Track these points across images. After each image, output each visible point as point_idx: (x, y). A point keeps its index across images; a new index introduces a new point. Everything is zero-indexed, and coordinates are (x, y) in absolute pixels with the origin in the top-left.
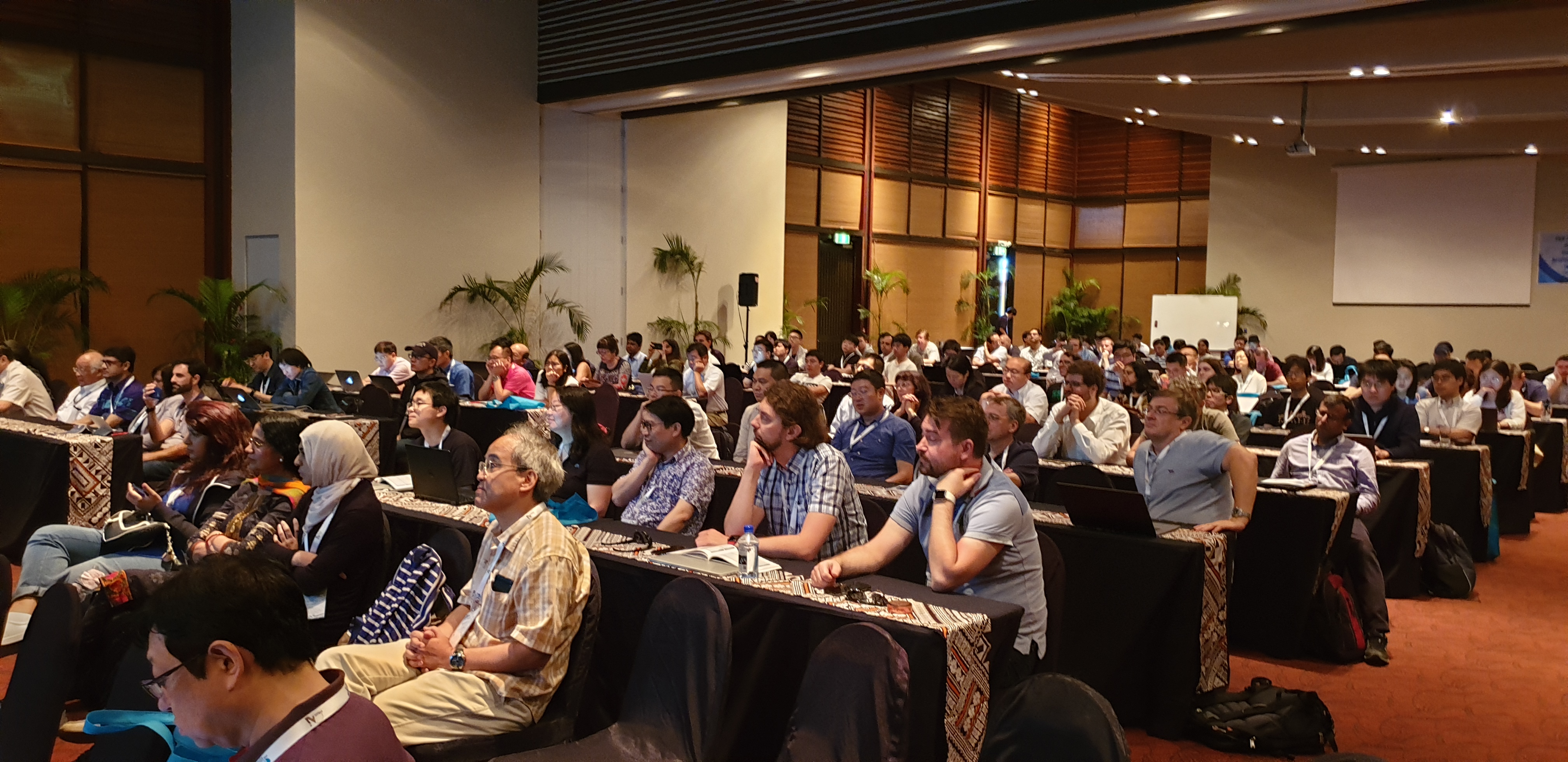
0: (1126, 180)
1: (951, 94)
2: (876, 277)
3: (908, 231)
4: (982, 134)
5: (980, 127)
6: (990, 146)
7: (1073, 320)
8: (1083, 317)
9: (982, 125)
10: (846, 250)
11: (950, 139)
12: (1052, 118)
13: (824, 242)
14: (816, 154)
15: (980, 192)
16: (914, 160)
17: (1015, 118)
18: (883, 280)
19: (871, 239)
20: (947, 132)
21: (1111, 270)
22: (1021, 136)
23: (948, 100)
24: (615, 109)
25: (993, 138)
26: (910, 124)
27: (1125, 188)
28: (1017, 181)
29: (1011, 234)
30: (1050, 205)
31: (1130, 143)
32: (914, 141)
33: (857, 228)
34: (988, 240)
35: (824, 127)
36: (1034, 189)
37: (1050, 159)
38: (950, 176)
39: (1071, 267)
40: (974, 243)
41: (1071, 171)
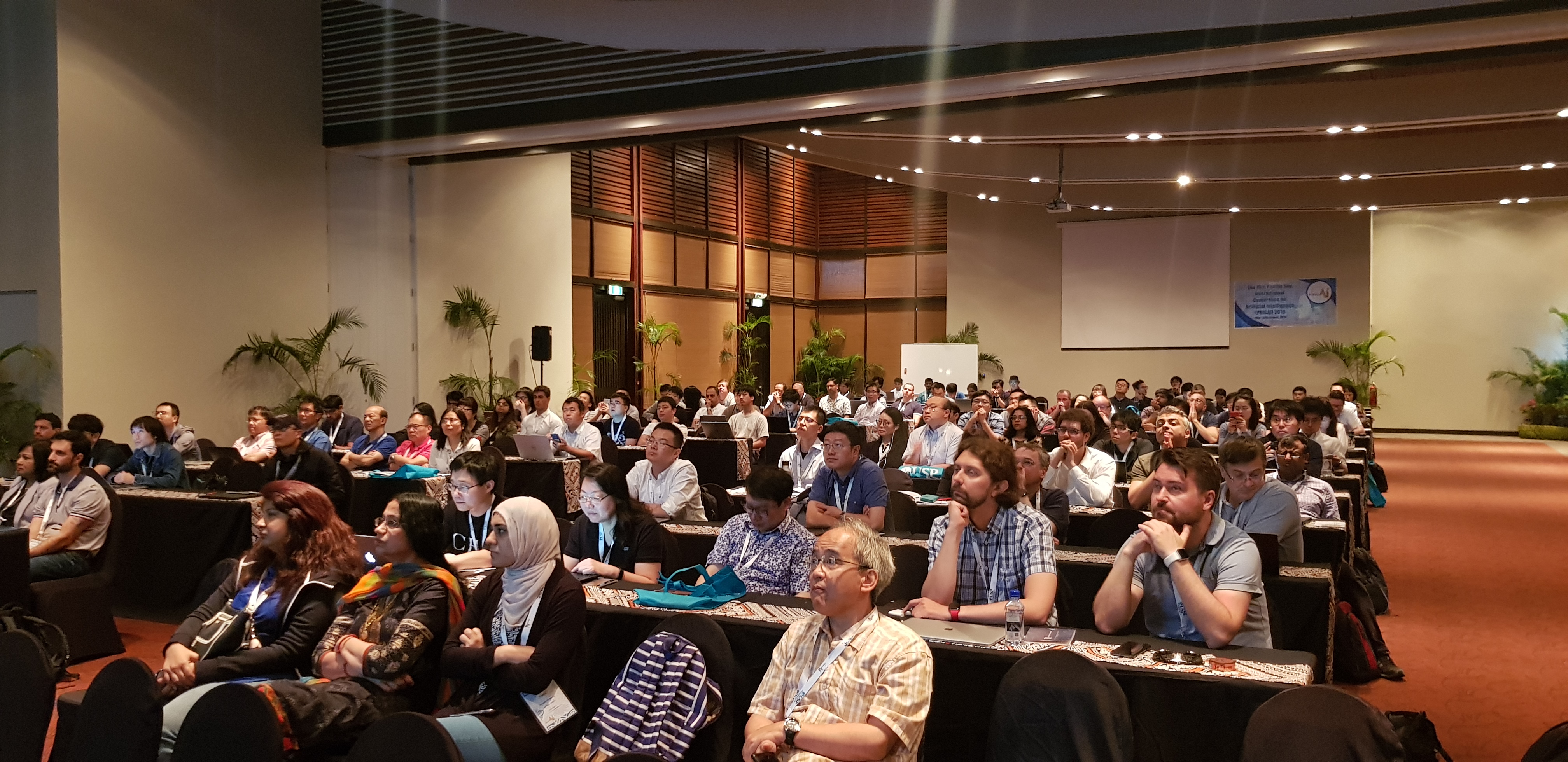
0: (865, 234)
1: (709, 148)
2: (649, 329)
3: (675, 283)
5: (735, 182)
6: (745, 201)
7: (824, 369)
8: (831, 366)
9: (737, 179)
10: (617, 301)
11: (710, 193)
12: (796, 175)
13: (597, 293)
14: (588, 204)
15: (737, 245)
16: (678, 212)
17: (765, 173)
18: (656, 333)
19: (642, 291)
20: (706, 185)
21: (856, 320)
22: (771, 191)
23: (706, 154)
24: (403, 155)
26: (673, 176)
27: (865, 242)
28: (768, 235)
29: (766, 286)
30: (797, 258)
31: (868, 200)
32: (678, 194)
33: (627, 279)
34: (746, 292)
35: (595, 177)
36: (783, 242)
37: (796, 214)
38: (711, 228)
39: (817, 316)
40: (734, 294)
41: (814, 225)
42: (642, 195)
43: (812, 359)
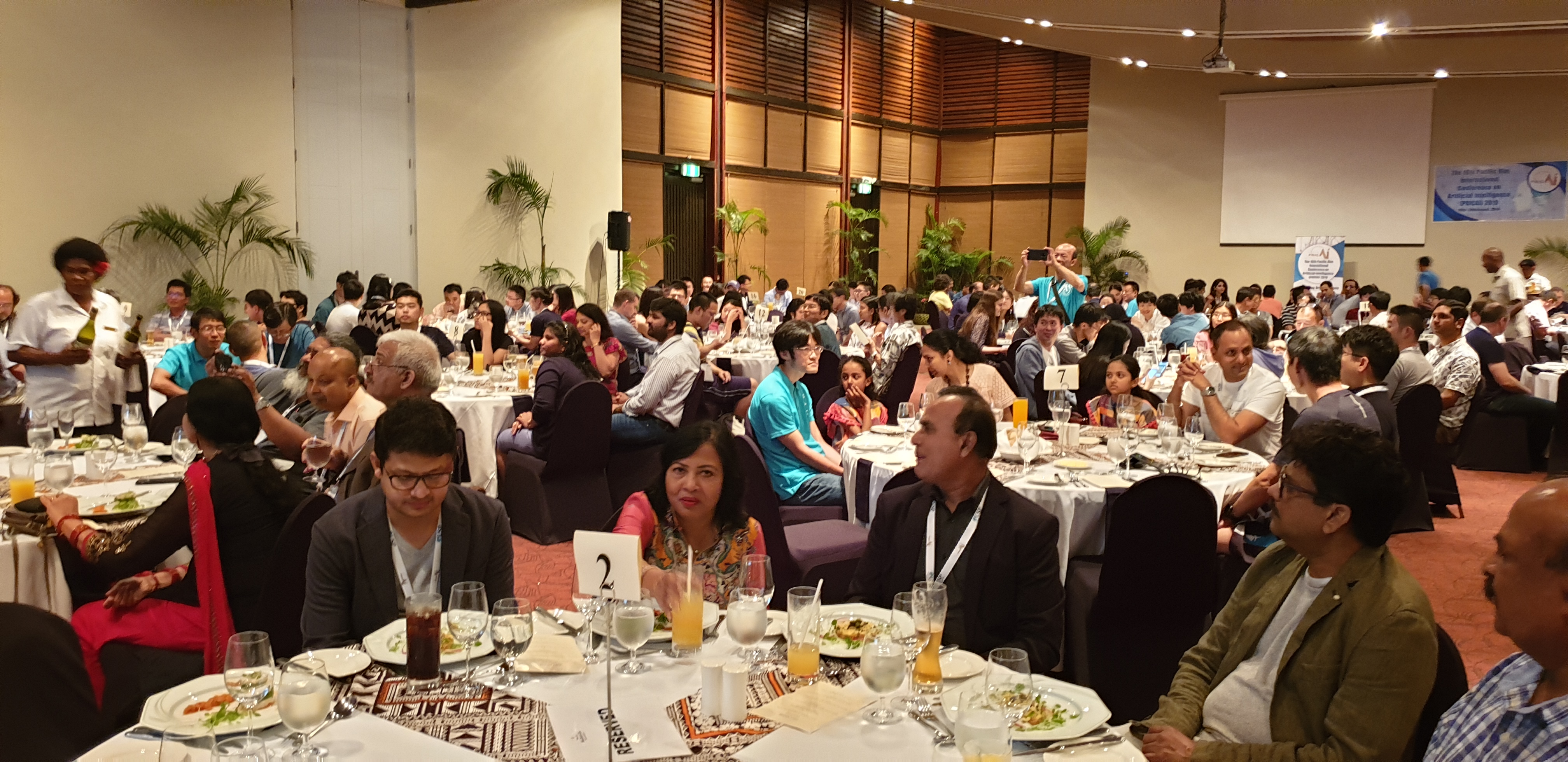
0: (995, 110)
1: (810, 6)
2: (730, 216)
3: (765, 164)
4: (843, 54)
5: (841, 47)
6: (852, 70)
9: (843, 44)
10: (695, 183)
11: (809, 59)
12: (916, 40)
13: (671, 174)
14: (658, 68)
15: (842, 121)
16: (770, 81)
17: (879, 38)
18: (738, 219)
19: (724, 172)
20: (805, 49)
21: (979, 208)
22: (885, 59)
23: (806, 12)
25: (856, 61)
26: (764, 38)
27: (994, 119)
28: (880, 110)
29: (875, 168)
30: (915, 137)
31: (1000, 70)
32: (770, 59)
33: (707, 158)
34: (851, 175)
35: (666, 36)
36: (898, 119)
37: (915, 86)
38: (810, 101)
39: (935, 205)
40: (837, 178)
41: (937, 100)
42: (725, 60)
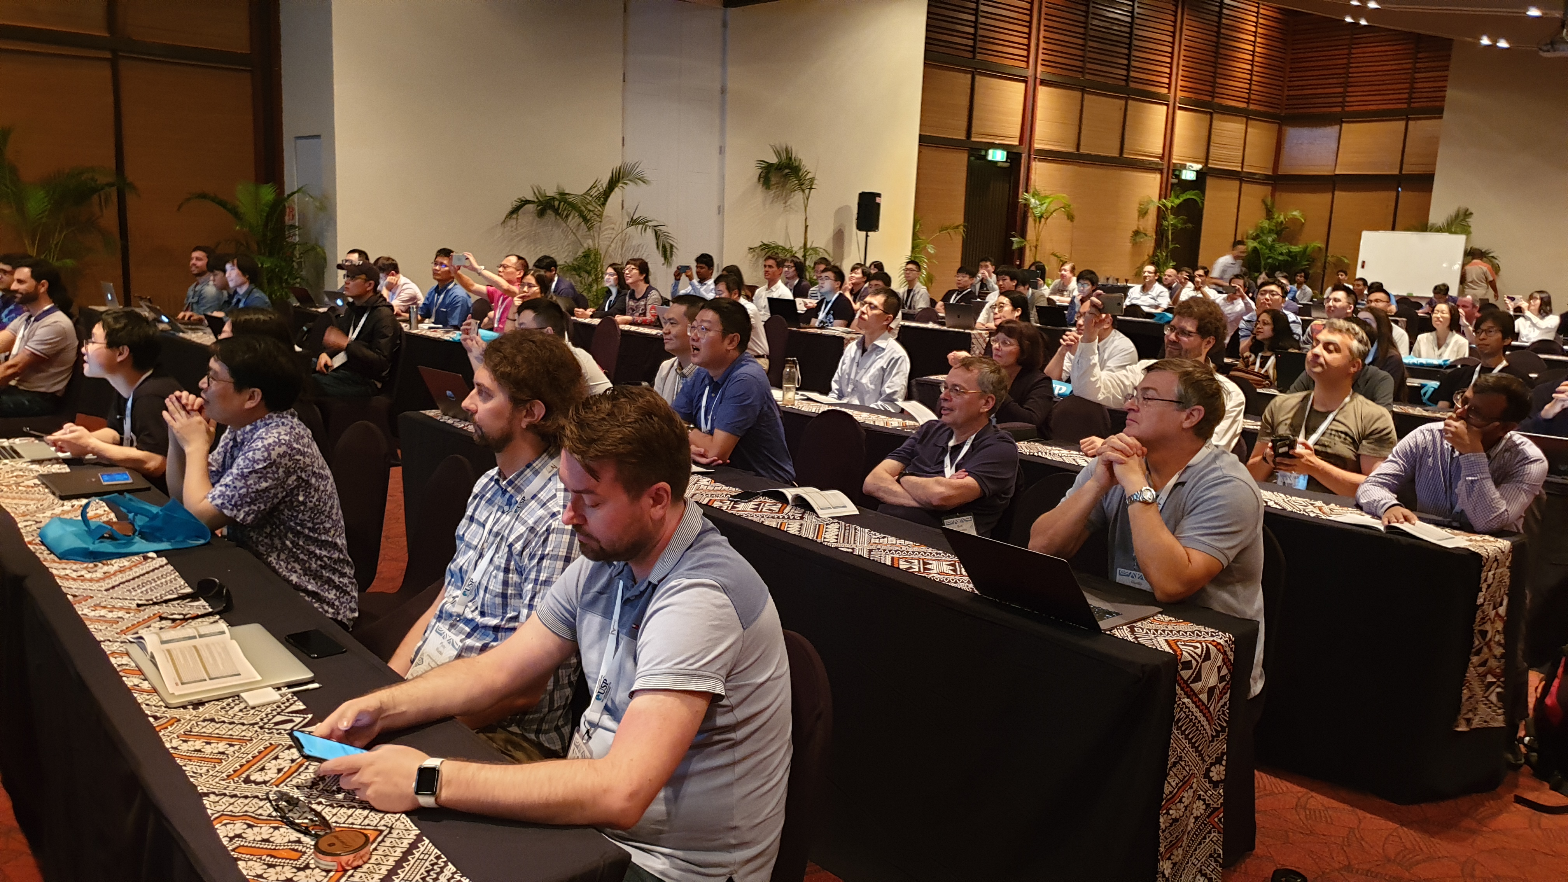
0: (1346, 94)
2: (1033, 201)
3: (1078, 149)
5: (1171, 29)
6: (1183, 53)
7: (1269, 257)
8: (1281, 254)
9: (1175, 27)
10: (1001, 168)
11: (1135, 43)
12: (1261, 21)
13: (976, 158)
14: (970, 55)
15: (1167, 105)
16: (1089, 66)
17: (1216, 19)
18: (1042, 204)
19: (1032, 156)
20: (1131, 33)
21: (1318, 200)
22: (1222, 40)
25: (1188, 43)
26: (1086, 23)
27: (1343, 105)
28: (1213, 94)
29: (1202, 154)
30: (1251, 122)
31: (1353, 51)
32: (1091, 43)
33: (1016, 142)
34: (1174, 161)
35: (981, 24)
36: (1233, 103)
37: (1255, 69)
38: (1132, 85)
39: (1273, 196)
40: (1157, 164)
41: (1281, 83)
42: (1042, 45)
43: (1256, 244)
